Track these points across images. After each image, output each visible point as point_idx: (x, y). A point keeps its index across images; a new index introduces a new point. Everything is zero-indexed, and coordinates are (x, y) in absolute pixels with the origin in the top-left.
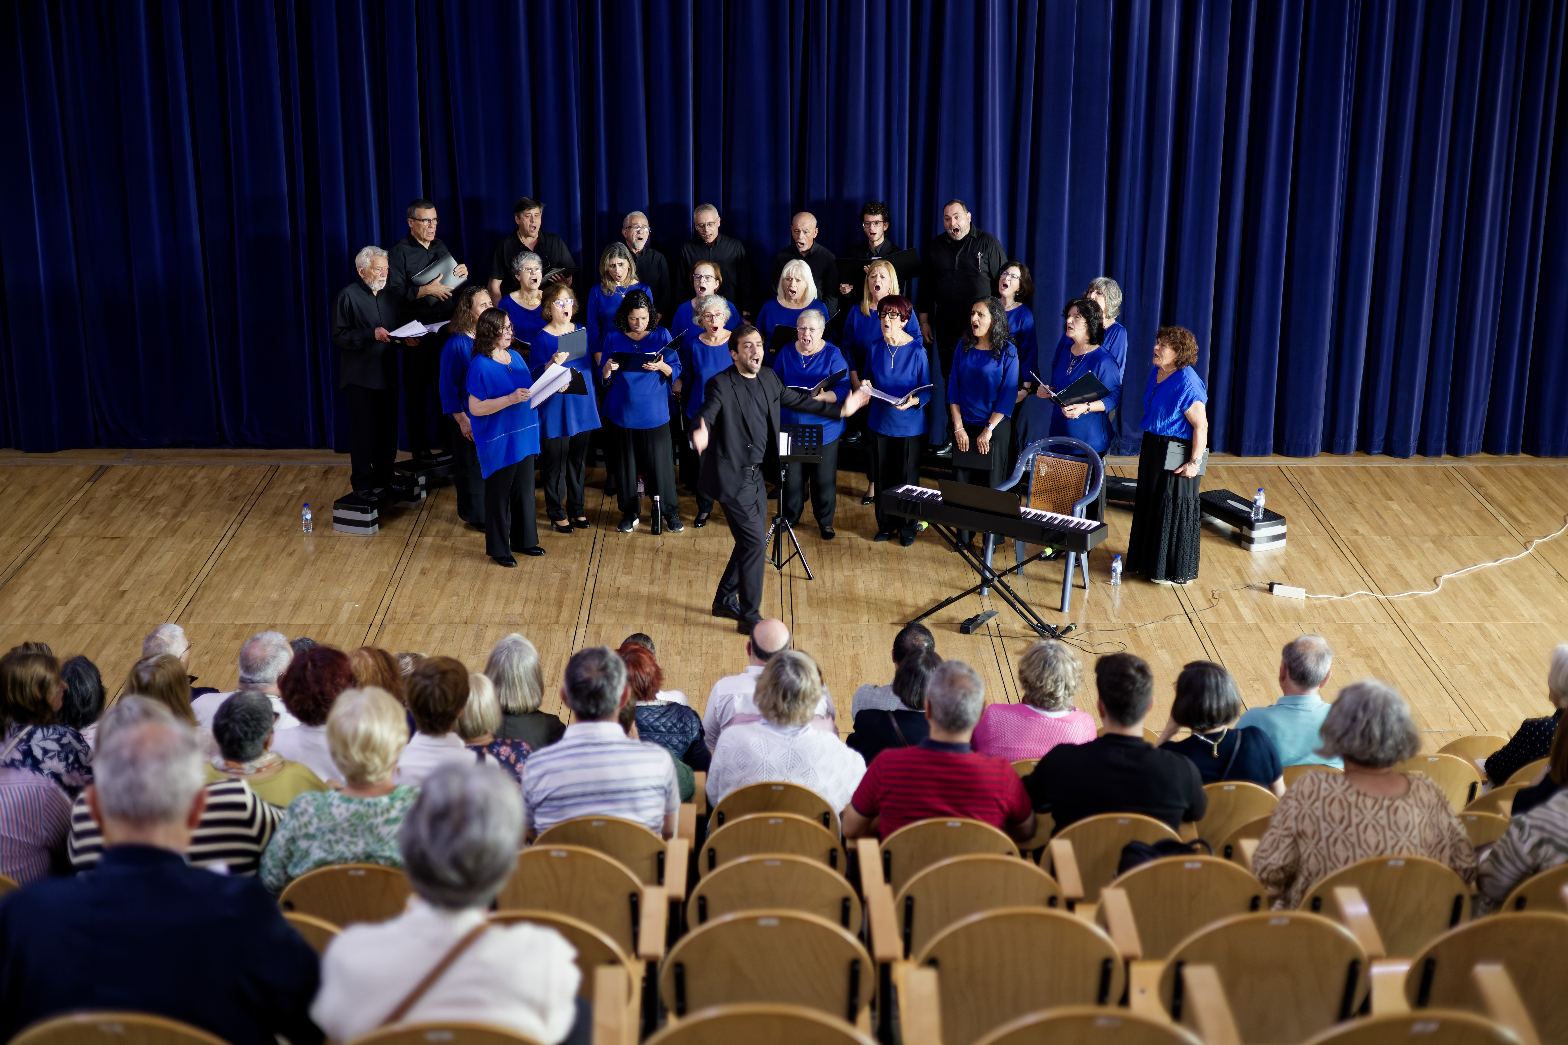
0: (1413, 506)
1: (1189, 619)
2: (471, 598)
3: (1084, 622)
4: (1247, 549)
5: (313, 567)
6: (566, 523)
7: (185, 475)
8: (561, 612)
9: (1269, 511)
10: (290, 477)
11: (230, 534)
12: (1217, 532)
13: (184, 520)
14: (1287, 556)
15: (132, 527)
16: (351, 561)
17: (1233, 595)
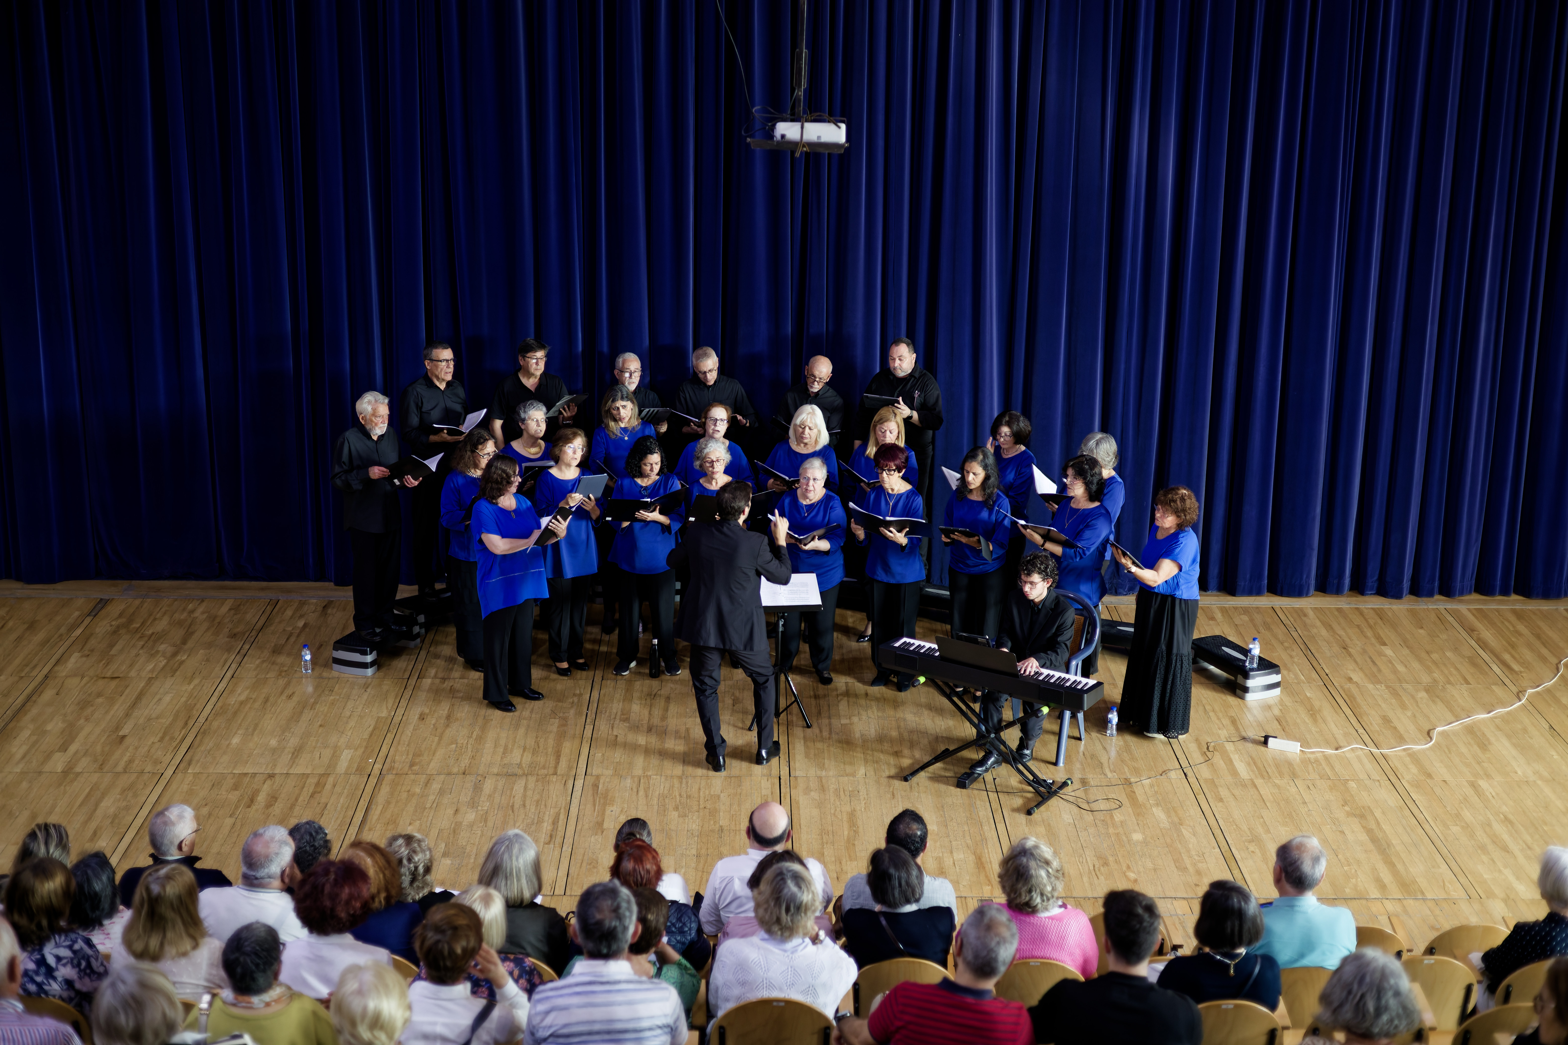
0: (1406, 651)
1: (1185, 774)
2: (469, 746)
3: (1080, 776)
4: (1242, 698)
5: (312, 712)
6: (565, 665)
7: (184, 609)
8: (558, 763)
9: (1264, 659)
10: (289, 613)
11: (229, 674)
12: (1210, 678)
13: (183, 658)
14: (1281, 705)
15: (131, 666)
16: (350, 704)
17: (1228, 748)
